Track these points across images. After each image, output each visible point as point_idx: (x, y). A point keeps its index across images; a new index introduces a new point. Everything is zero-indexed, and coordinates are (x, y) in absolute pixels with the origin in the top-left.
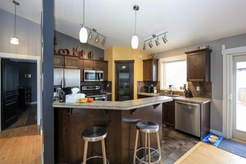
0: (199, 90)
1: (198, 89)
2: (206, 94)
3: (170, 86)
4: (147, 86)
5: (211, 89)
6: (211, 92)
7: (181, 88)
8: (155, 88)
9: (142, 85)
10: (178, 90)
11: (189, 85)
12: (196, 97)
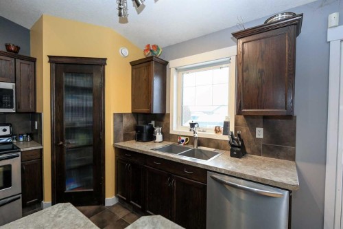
0: (262, 137)
1: (260, 133)
2: (280, 149)
3: (192, 125)
4: (140, 124)
5: (294, 134)
6: (293, 143)
7: (217, 131)
8: (158, 130)
9: (128, 122)
10: (211, 134)
11: (236, 124)
12: (253, 153)
